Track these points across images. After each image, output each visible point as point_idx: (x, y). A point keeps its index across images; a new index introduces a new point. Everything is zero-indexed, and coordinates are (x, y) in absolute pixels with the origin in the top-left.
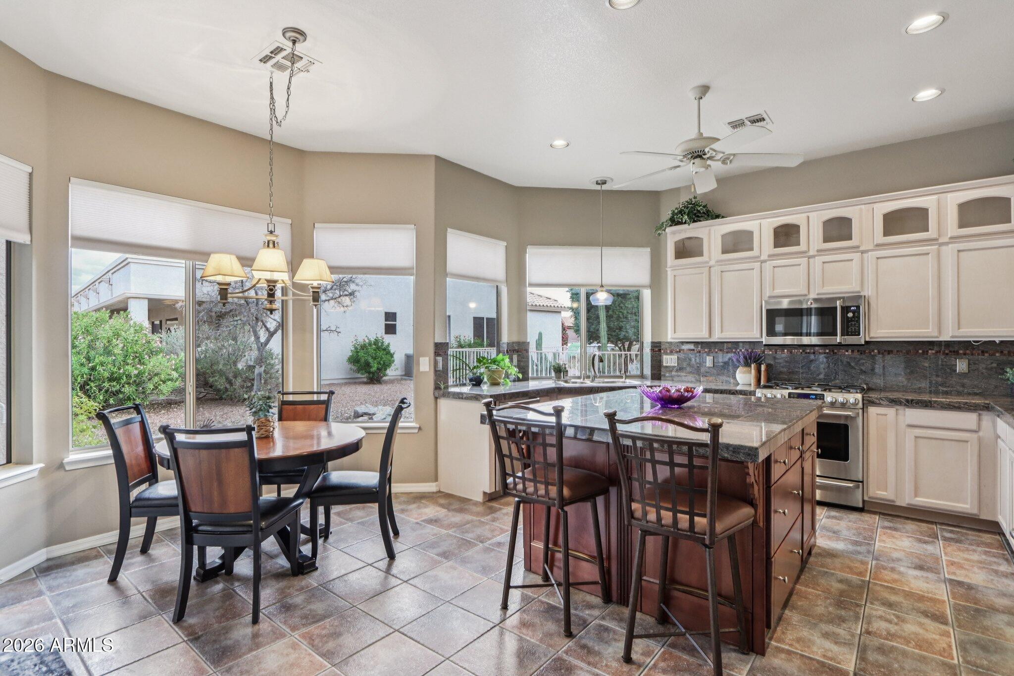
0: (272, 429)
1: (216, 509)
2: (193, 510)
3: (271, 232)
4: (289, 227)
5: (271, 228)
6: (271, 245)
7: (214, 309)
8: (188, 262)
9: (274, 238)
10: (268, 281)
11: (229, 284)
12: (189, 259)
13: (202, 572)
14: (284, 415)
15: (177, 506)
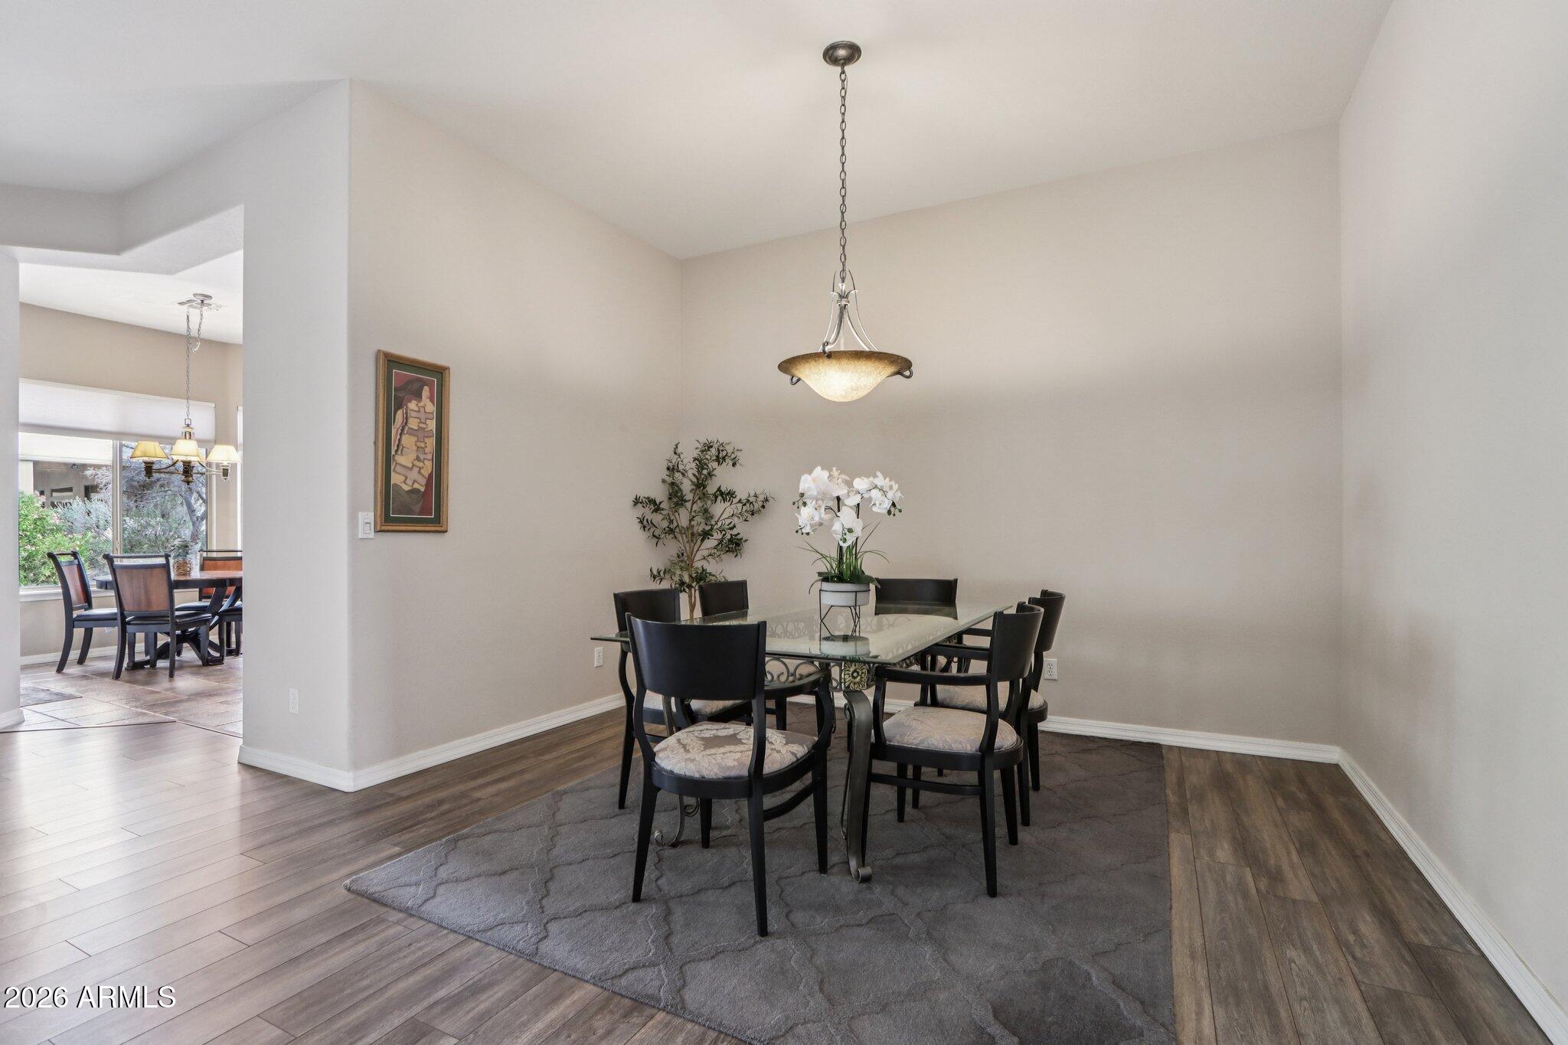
0: (189, 569)
1: (143, 607)
2: (126, 609)
3: (188, 425)
4: (213, 409)
5: (188, 422)
6: (188, 436)
7: (136, 478)
8: (115, 441)
9: (190, 430)
10: (184, 462)
11: (153, 463)
12: (117, 439)
13: (131, 664)
14: (205, 566)
15: (116, 619)
